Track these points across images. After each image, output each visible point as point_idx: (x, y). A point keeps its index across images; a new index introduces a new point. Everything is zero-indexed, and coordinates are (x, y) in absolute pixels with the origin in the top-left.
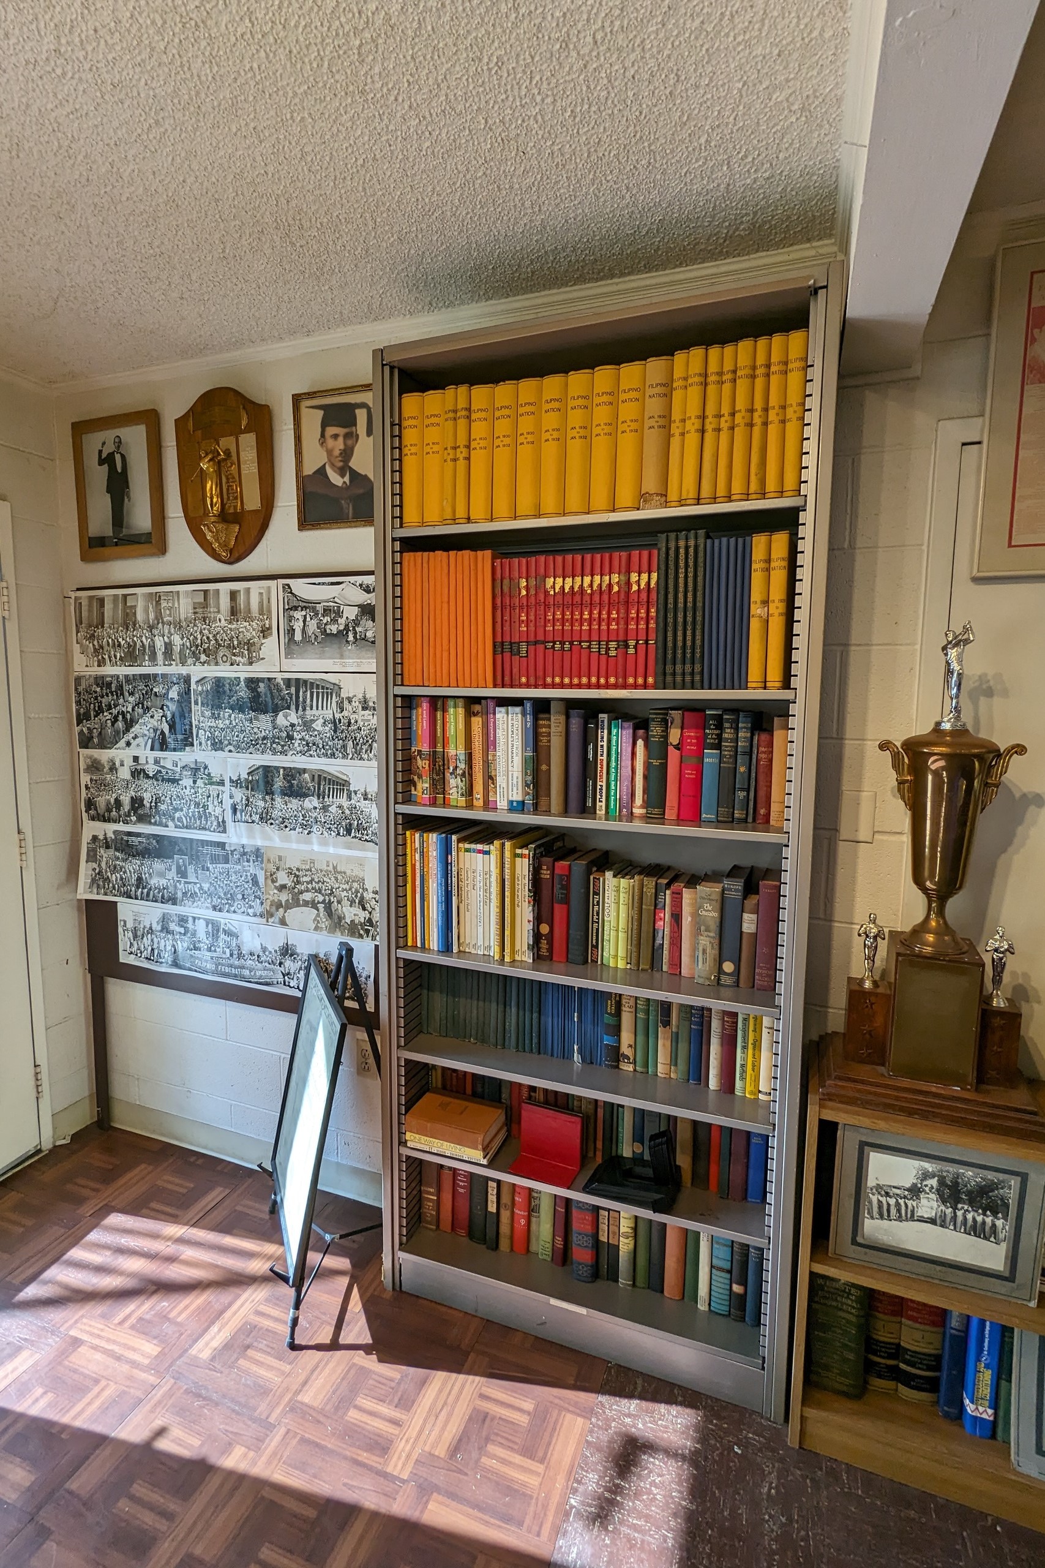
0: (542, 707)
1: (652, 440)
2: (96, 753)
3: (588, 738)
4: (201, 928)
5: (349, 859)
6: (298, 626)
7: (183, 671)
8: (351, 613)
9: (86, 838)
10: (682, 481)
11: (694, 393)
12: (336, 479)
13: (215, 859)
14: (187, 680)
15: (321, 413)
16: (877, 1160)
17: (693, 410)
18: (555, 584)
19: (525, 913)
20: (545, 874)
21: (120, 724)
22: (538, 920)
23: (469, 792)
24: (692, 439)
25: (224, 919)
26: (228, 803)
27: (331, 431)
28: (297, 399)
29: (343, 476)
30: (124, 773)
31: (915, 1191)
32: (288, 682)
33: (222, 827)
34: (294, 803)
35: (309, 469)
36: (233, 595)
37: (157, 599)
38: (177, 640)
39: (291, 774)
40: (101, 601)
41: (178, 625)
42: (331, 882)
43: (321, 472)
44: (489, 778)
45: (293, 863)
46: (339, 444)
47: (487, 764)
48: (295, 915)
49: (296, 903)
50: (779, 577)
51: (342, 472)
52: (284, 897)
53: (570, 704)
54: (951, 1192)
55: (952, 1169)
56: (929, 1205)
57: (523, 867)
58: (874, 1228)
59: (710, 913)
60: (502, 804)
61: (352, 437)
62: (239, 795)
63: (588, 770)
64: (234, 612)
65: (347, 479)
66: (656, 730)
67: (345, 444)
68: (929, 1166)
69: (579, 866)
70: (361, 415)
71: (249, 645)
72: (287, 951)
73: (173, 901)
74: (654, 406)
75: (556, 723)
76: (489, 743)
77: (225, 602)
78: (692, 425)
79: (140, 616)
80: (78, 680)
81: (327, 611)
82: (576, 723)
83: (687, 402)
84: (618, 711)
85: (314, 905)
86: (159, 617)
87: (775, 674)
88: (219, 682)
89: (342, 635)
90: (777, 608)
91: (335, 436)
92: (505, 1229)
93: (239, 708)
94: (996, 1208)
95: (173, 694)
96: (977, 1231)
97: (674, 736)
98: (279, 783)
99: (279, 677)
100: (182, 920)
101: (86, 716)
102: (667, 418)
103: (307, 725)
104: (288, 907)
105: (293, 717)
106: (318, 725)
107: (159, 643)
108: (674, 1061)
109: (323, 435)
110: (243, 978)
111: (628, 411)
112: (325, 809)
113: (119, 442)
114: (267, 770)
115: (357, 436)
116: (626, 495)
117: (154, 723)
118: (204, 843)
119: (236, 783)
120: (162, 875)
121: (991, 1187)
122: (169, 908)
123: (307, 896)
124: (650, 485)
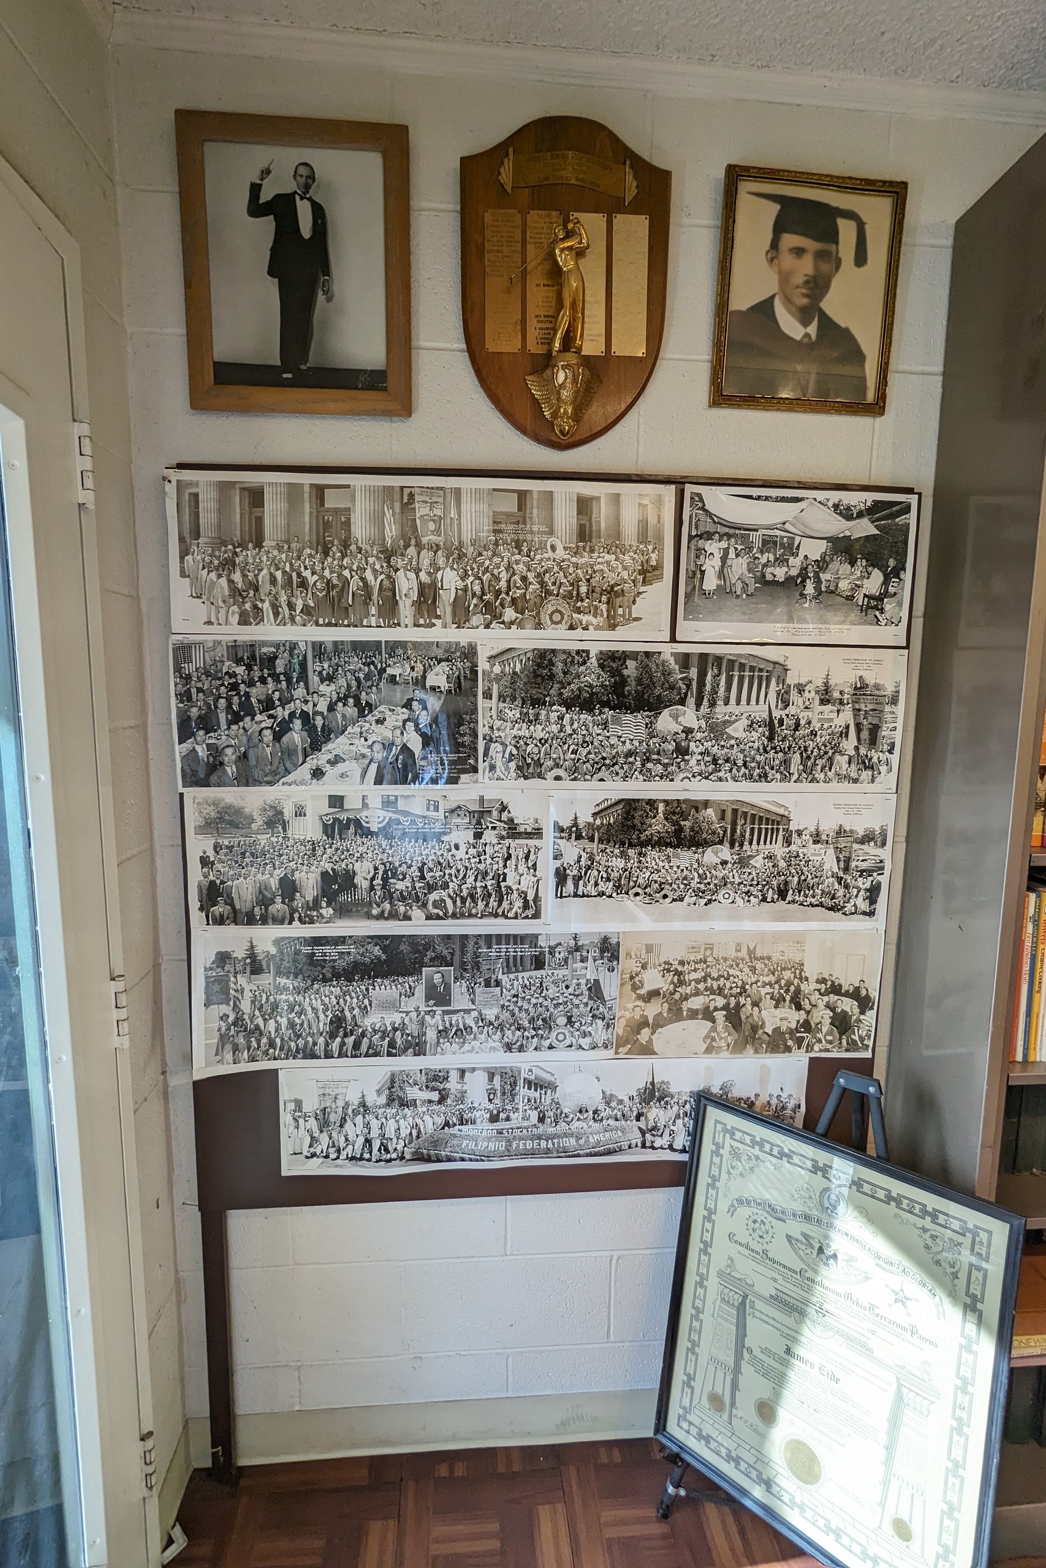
2: (230, 795)
4: (476, 1089)
5: (777, 937)
7: (462, 636)
9: (203, 956)
12: (791, 326)
13: (513, 965)
14: (469, 654)
15: (776, 208)
25: (526, 1062)
26: (547, 868)
27: (790, 240)
28: (735, 175)
29: (805, 323)
30: (308, 829)
33: (532, 907)
34: (685, 858)
35: (741, 300)
36: (584, 505)
37: (407, 499)
40: (256, 497)
41: (457, 554)
42: (744, 975)
45: (673, 954)
46: (806, 267)
49: (676, 1014)
51: (805, 315)
61: (829, 259)
62: (572, 851)
64: (585, 535)
65: (812, 329)
67: (816, 268)
70: (846, 230)
71: (612, 593)
72: (653, 1094)
73: (418, 1047)
77: (565, 517)
79: (360, 530)
80: (183, 652)
81: (768, 543)
85: (708, 1014)
86: (410, 536)
91: (799, 252)
93: (586, 702)
95: (438, 677)
98: (658, 825)
99: (668, 652)
100: (436, 1079)
101: (207, 723)
103: (717, 730)
104: (658, 1024)
105: (689, 716)
106: (737, 730)
107: (406, 584)
109: (775, 245)
112: (743, 862)
113: (308, 178)
114: (630, 806)
115: (838, 263)
118: (489, 939)
119: (573, 832)
120: (392, 1006)
122: (408, 1063)
123: (696, 1003)
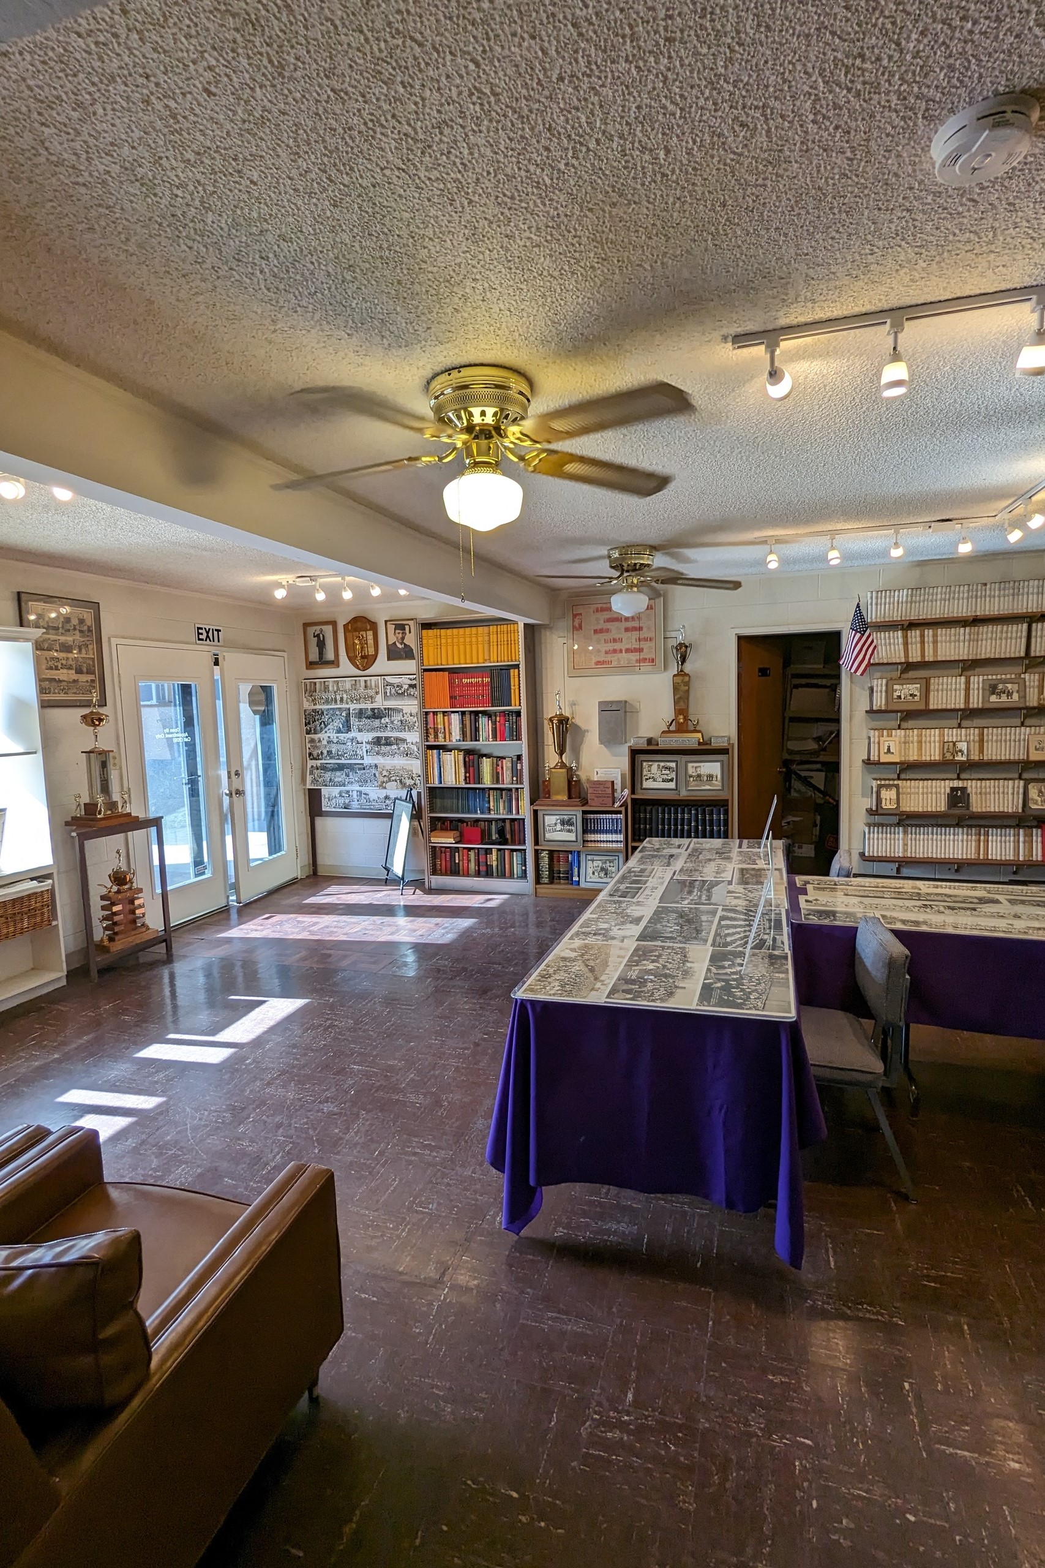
0: (463, 713)
1: (486, 646)
2: (312, 736)
3: (476, 721)
4: (355, 794)
5: (408, 764)
6: (388, 691)
7: (347, 706)
8: (406, 687)
9: (309, 766)
10: (494, 657)
11: (495, 636)
12: (399, 646)
13: (360, 769)
14: (349, 709)
15: (395, 626)
16: (547, 818)
17: (495, 640)
18: (465, 681)
19: (462, 770)
20: (467, 759)
21: (323, 725)
22: (466, 773)
23: (445, 738)
24: (495, 647)
25: (364, 789)
26: (364, 750)
27: (397, 631)
28: (386, 622)
30: (324, 742)
31: (556, 824)
32: (385, 709)
33: (362, 758)
34: (388, 748)
35: (390, 643)
36: (366, 681)
37: (338, 683)
38: (345, 696)
39: (387, 738)
40: (315, 683)
41: (346, 691)
42: (401, 772)
43: (395, 643)
44: (450, 733)
45: (388, 768)
46: (400, 635)
47: (449, 730)
48: (388, 785)
49: (390, 781)
50: (517, 679)
51: (401, 644)
52: (385, 779)
53: (471, 712)
54: (563, 823)
55: (562, 817)
56: (559, 827)
57: (461, 757)
58: (548, 836)
59: (510, 765)
60: (454, 740)
61: (404, 633)
62: (368, 747)
63: (477, 729)
64: (366, 687)
65: (403, 646)
66: (493, 718)
67: (402, 636)
68: (558, 817)
69: (476, 756)
70: (407, 627)
71: (372, 697)
72: (387, 797)
73: (344, 785)
74: (486, 638)
75: (467, 717)
76: (450, 724)
77: (363, 684)
78: (495, 643)
79: (331, 689)
80: (305, 711)
81: (398, 686)
82: (473, 717)
83: (493, 638)
84: (484, 713)
85: (396, 781)
86: (338, 689)
87: (517, 703)
88: (361, 710)
89: (403, 694)
90: (517, 687)
91: (400, 633)
92: (461, 868)
93: (368, 718)
94: (572, 824)
95: (344, 714)
96: (569, 831)
97: (498, 719)
98: (383, 741)
99: (382, 707)
100: (348, 792)
101: (309, 723)
102: (489, 641)
103: (392, 722)
104: (387, 782)
105: (387, 720)
106: (395, 722)
107: (338, 697)
108: (504, 809)
109: (395, 632)
110: (371, 809)
111: (480, 639)
112: (399, 749)
113: (321, 630)
114: (378, 738)
115: (407, 635)
116: (481, 660)
117: (336, 724)
118: (355, 764)
119: (368, 743)
120: (339, 777)
121: (570, 819)
122: (342, 788)
123: (393, 778)
124: (487, 657)
